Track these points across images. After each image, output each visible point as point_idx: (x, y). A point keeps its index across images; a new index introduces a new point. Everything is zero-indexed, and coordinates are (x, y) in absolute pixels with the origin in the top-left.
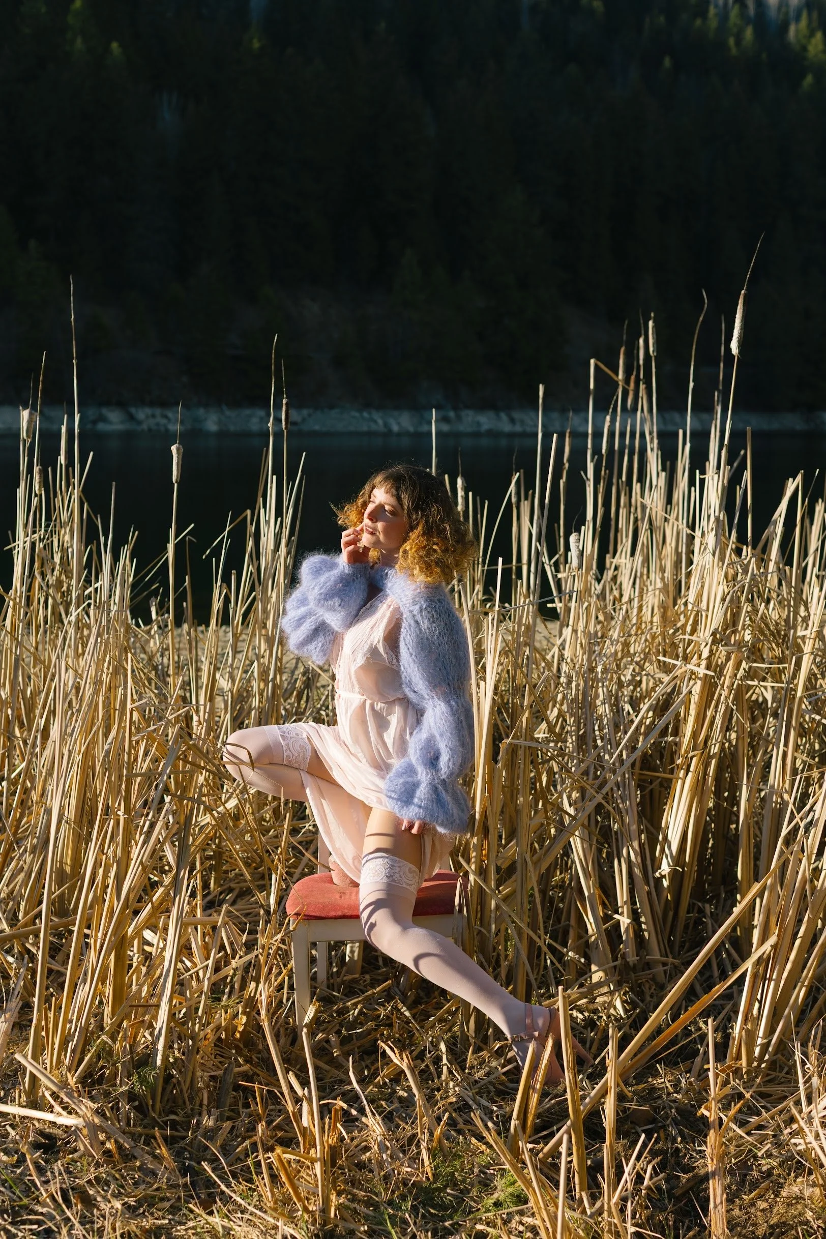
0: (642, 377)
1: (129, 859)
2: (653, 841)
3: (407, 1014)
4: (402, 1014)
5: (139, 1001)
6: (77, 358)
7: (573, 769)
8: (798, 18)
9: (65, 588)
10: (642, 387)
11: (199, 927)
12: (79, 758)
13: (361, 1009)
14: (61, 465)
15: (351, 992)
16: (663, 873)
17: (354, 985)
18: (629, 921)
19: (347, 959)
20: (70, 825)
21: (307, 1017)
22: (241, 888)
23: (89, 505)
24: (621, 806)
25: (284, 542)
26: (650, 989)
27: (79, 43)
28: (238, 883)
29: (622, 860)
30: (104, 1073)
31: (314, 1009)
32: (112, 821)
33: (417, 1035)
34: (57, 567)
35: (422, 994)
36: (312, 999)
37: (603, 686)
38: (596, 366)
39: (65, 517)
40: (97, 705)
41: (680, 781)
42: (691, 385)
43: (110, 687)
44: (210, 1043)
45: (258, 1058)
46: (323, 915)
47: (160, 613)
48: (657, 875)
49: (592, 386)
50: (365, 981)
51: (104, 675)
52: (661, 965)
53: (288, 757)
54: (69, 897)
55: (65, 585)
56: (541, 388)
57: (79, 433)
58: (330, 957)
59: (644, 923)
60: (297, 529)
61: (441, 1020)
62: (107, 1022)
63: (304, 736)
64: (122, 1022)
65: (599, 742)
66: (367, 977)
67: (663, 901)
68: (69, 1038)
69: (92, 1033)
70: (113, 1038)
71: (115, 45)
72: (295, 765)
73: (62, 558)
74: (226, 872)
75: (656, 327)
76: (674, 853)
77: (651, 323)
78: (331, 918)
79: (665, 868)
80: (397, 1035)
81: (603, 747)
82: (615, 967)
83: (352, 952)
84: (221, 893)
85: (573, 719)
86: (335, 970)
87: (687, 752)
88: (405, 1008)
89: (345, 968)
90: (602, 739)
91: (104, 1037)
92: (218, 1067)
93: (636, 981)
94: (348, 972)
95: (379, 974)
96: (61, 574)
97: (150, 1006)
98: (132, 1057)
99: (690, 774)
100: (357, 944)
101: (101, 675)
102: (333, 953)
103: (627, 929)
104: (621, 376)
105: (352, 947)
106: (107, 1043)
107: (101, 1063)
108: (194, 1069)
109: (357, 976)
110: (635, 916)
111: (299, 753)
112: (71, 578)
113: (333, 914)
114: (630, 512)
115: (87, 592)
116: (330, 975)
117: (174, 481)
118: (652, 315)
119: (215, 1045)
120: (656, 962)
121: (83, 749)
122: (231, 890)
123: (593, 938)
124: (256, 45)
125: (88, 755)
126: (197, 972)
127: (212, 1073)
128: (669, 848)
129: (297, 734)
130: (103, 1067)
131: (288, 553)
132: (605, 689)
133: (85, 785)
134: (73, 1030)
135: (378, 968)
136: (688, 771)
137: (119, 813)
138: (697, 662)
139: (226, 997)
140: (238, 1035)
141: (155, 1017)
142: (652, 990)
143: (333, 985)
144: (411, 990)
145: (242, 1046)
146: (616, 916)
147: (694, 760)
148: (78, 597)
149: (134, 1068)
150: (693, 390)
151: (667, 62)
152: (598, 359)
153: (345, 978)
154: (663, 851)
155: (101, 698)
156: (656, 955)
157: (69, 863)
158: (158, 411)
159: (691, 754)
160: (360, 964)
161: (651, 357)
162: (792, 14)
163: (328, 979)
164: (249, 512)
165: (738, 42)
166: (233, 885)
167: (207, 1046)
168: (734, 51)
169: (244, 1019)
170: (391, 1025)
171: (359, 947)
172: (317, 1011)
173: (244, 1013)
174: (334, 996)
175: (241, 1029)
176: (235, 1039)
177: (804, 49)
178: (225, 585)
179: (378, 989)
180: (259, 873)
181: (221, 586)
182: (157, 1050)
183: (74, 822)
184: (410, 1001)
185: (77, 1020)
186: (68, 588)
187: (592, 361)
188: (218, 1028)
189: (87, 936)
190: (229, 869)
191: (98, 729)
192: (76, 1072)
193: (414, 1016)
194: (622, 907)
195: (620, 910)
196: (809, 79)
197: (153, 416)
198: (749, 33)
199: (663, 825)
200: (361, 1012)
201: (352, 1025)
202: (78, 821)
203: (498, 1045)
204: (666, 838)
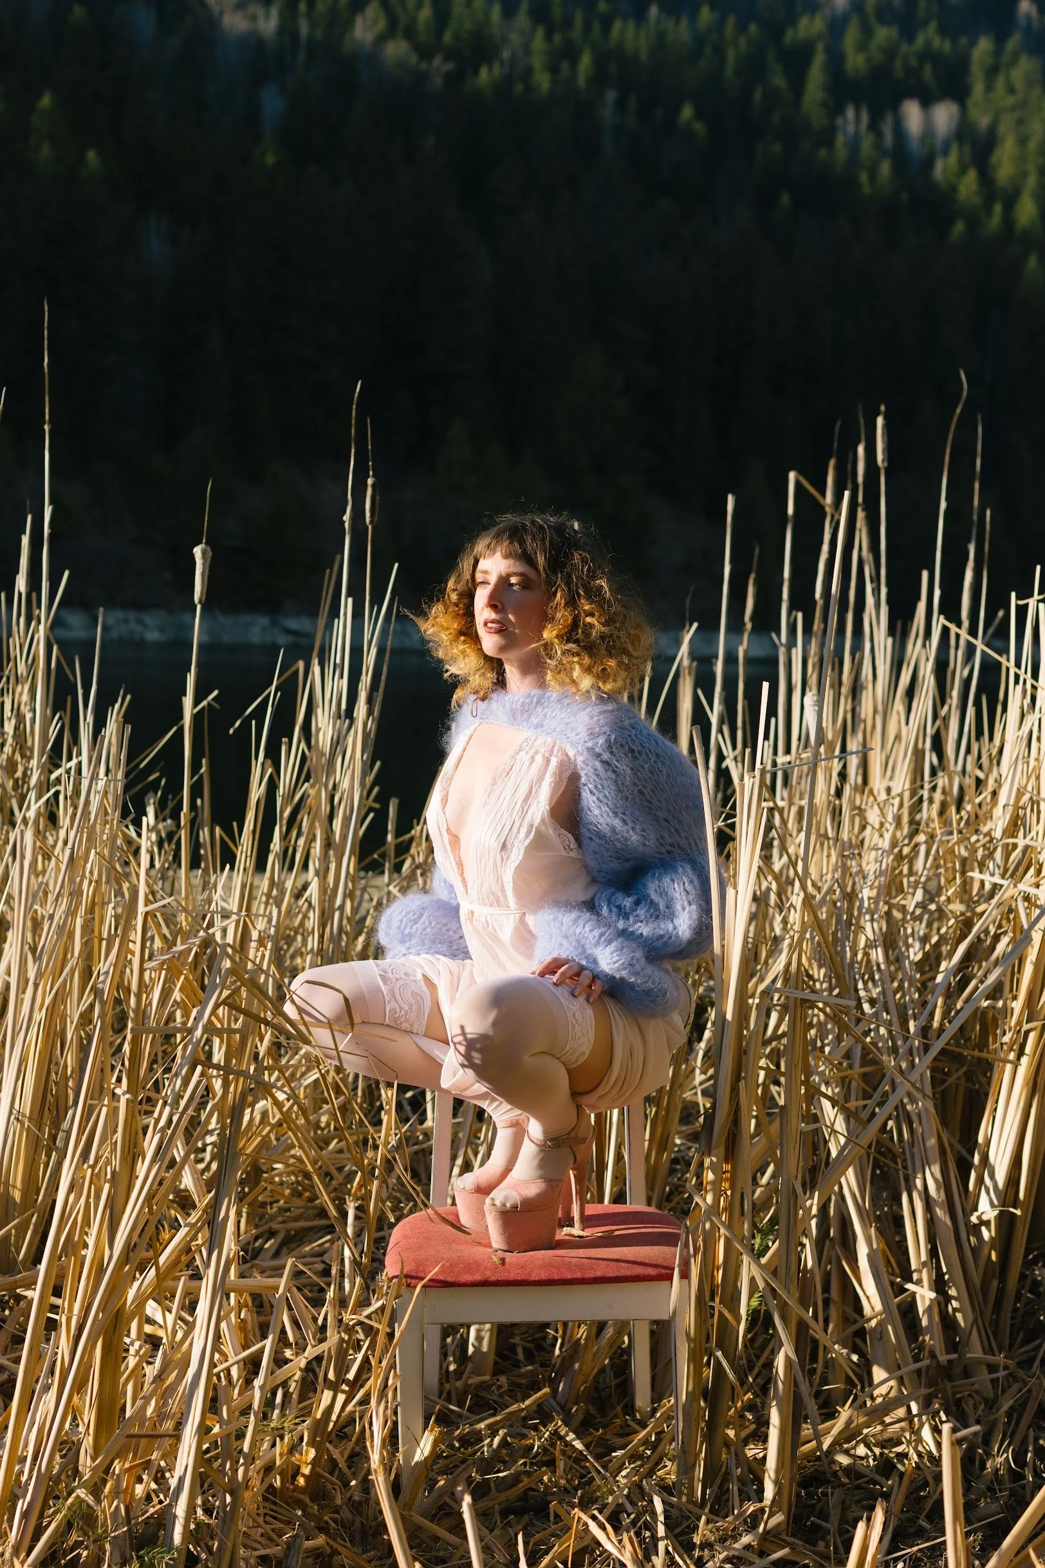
0: (860, 499)
1: (132, 1177)
2: (964, 1167)
3: (578, 1445)
4: (568, 1444)
5: (142, 1426)
6: (50, 422)
7: (827, 1049)
8: (946, 152)
9: (19, 774)
10: (861, 515)
11: (232, 1295)
12: (40, 1016)
13: (505, 1435)
14: (20, 594)
15: (483, 1405)
16: (985, 1218)
17: (484, 1394)
18: (933, 1295)
19: (471, 1350)
20: (23, 1124)
21: (419, 1451)
22: (288, 1231)
23: (60, 648)
24: (909, 1107)
25: (363, 696)
26: (975, 1407)
27: (46, 150)
28: (283, 1222)
29: (915, 1195)
30: (79, 1556)
31: (431, 1438)
32: (104, 1110)
33: (598, 1481)
34: (10, 741)
35: (592, 1410)
36: (427, 1419)
37: (872, 920)
38: (798, 485)
39: (22, 668)
40: (71, 935)
41: (1009, 1068)
42: (943, 505)
43: (93, 903)
44: (255, 1495)
45: (335, 1521)
46: (449, 1279)
47: (161, 817)
48: (974, 1219)
49: (790, 510)
50: (500, 1387)
51: (86, 883)
52: (985, 1371)
53: (393, 1011)
54: (17, 1241)
55: (20, 769)
56: (730, 499)
57: (51, 536)
58: (444, 1346)
59: (956, 1299)
60: (383, 677)
61: (634, 1457)
62: (86, 1463)
63: (419, 977)
64: (111, 1463)
65: (866, 1007)
66: (503, 1380)
67: (982, 1263)
68: (18, 1492)
69: (57, 1480)
70: (96, 1490)
71: (91, 155)
72: (405, 1026)
73: (16, 728)
74: (263, 1205)
75: (887, 426)
76: (1001, 1184)
77: (880, 421)
78: (464, 1285)
79: (986, 1209)
80: (563, 1482)
81: (876, 1015)
82: (918, 1372)
83: (479, 1338)
84: (256, 1239)
85: (823, 971)
86: (452, 1368)
87: (1019, 1023)
88: (571, 1436)
89: (470, 1366)
90: (872, 1002)
91: (81, 1493)
92: (270, 1539)
93: (954, 1394)
94: (477, 1372)
95: (521, 1376)
96: (14, 752)
97: (161, 1436)
98: (129, 1530)
99: (1025, 1060)
100: (488, 1326)
101: (81, 882)
102: (449, 1340)
103: (929, 1310)
104: (829, 498)
105: (478, 1331)
106: (83, 1501)
107: (74, 1537)
108: (234, 1546)
109: (487, 1378)
110: (939, 1285)
111: (411, 1006)
112: (31, 758)
113: (467, 1278)
114: (840, 694)
115: (53, 776)
116: (445, 1376)
117: (196, 600)
118: (883, 408)
119: (265, 1499)
120: (977, 1362)
121: (48, 1001)
122: (272, 1234)
123: (873, 1323)
124: (270, 159)
125: (55, 1011)
126: (228, 1370)
127: (263, 1552)
128: (992, 1176)
129: (406, 974)
130: (78, 1545)
131: (370, 713)
132: (875, 925)
133: (48, 1062)
134: (24, 1478)
135: (517, 1365)
136: (1021, 1053)
137: (118, 1091)
138: (1034, 880)
139: (277, 1412)
140: (301, 1481)
141: (171, 1455)
142: (979, 1412)
143: (449, 1394)
144: (577, 1403)
145: (307, 1500)
146: (909, 1286)
147: (1032, 1037)
148: (39, 782)
149: (132, 1549)
150: (946, 512)
151: (785, 199)
152: (800, 472)
153: (470, 1381)
154: (980, 1181)
155: (79, 922)
156: (976, 1352)
157: (19, 1184)
158: (132, 615)
159: (1026, 1027)
160: (492, 1358)
161: (878, 469)
162: (939, 145)
163: (441, 1384)
164: (301, 664)
165: (873, 177)
166: (275, 1226)
167: (251, 1498)
168: (867, 189)
169: (312, 1453)
170: (551, 1464)
171: (491, 1330)
172: (435, 1443)
173: (312, 1443)
174: (452, 1411)
175: (306, 1470)
176: (297, 1488)
177: (954, 189)
178: (269, 762)
179: (527, 1402)
180: (315, 1208)
181: (263, 764)
182: (175, 1517)
183: (30, 1119)
184: (576, 1422)
185: (35, 1458)
186: (25, 774)
187: (792, 476)
188: (269, 1469)
189: (54, 1308)
190: (269, 1200)
191: (73, 971)
192: (28, 1555)
193: (587, 1446)
194: (920, 1271)
195: (915, 1276)
196: (959, 227)
197: (126, 621)
198: (885, 168)
199: (981, 1139)
200: (504, 1443)
201: (487, 1466)
202: (35, 1116)
203: (751, 1508)
204: (985, 1158)
